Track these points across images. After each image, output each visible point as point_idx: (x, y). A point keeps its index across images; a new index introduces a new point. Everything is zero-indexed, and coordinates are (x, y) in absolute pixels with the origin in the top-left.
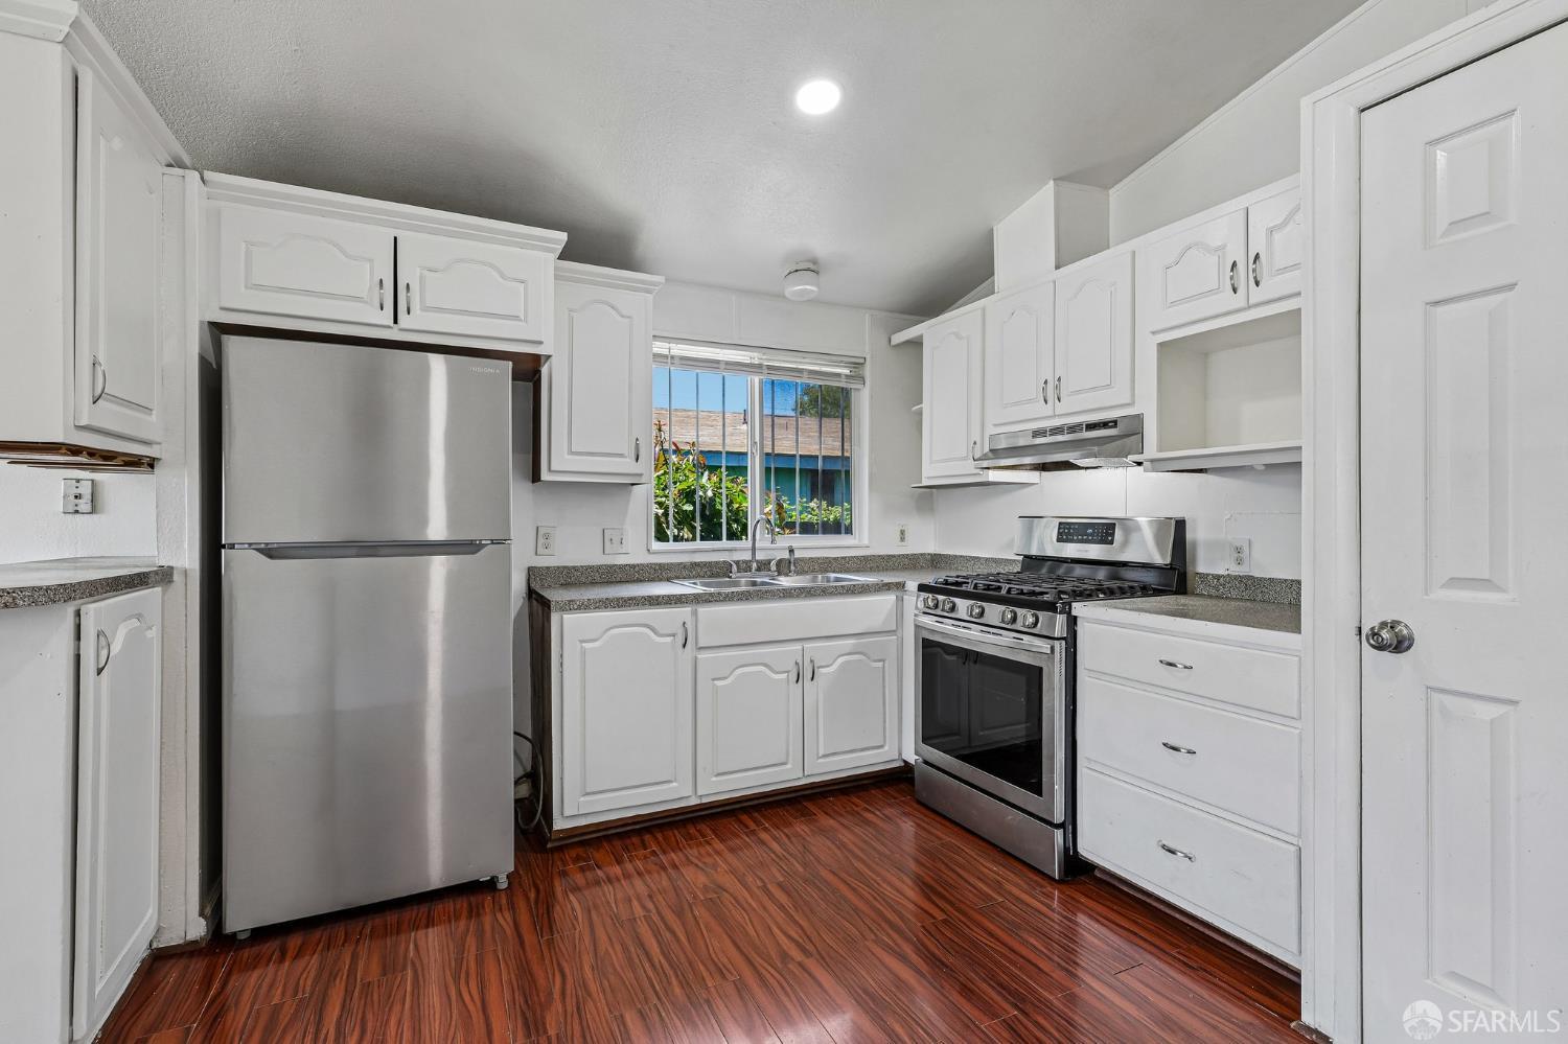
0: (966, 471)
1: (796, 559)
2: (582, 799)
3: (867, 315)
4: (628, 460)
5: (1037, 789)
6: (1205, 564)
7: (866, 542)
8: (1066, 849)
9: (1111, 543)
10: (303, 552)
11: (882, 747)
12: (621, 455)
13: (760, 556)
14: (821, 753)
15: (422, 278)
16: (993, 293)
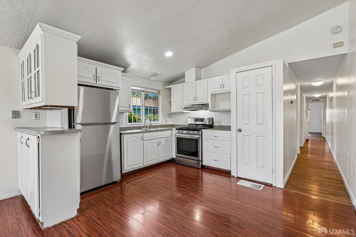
0: (181, 110)
1: (152, 126)
2: (127, 167)
3: (161, 83)
4: (128, 108)
5: (197, 157)
6: (215, 124)
7: (161, 122)
8: (201, 164)
9: (203, 121)
10: (87, 125)
11: (169, 156)
12: (127, 107)
13: (146, 125)
14: (161, 157)
15: (101, 75)
16: (185, 82)
